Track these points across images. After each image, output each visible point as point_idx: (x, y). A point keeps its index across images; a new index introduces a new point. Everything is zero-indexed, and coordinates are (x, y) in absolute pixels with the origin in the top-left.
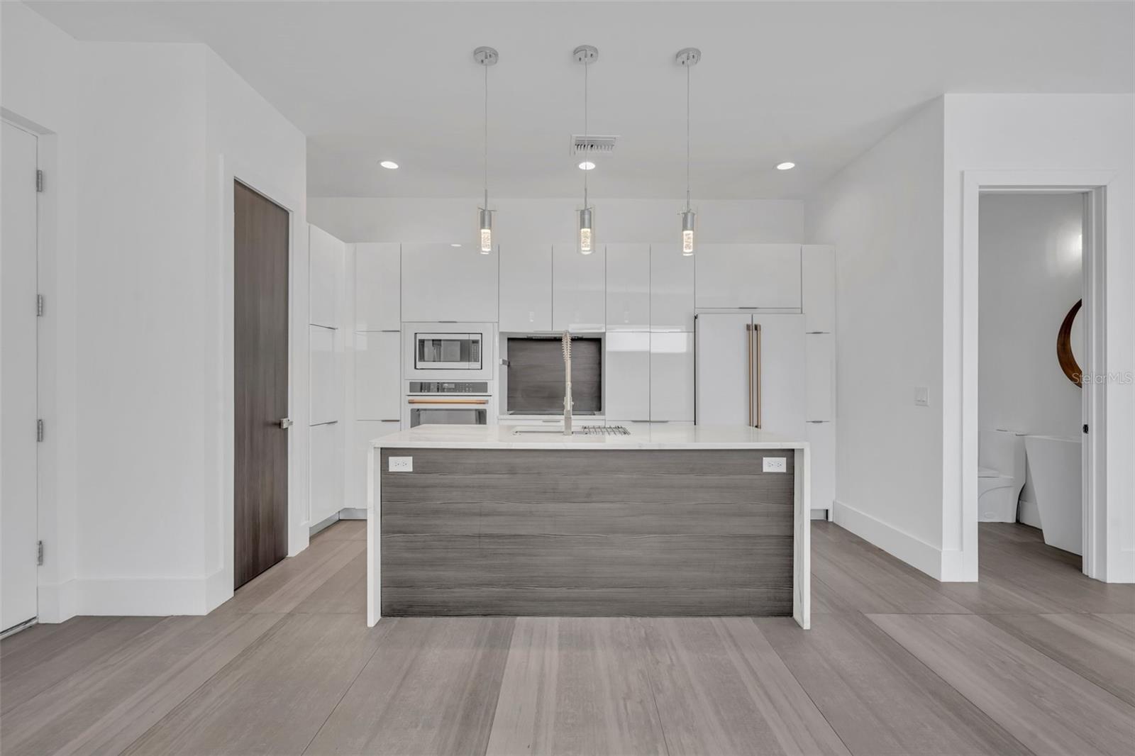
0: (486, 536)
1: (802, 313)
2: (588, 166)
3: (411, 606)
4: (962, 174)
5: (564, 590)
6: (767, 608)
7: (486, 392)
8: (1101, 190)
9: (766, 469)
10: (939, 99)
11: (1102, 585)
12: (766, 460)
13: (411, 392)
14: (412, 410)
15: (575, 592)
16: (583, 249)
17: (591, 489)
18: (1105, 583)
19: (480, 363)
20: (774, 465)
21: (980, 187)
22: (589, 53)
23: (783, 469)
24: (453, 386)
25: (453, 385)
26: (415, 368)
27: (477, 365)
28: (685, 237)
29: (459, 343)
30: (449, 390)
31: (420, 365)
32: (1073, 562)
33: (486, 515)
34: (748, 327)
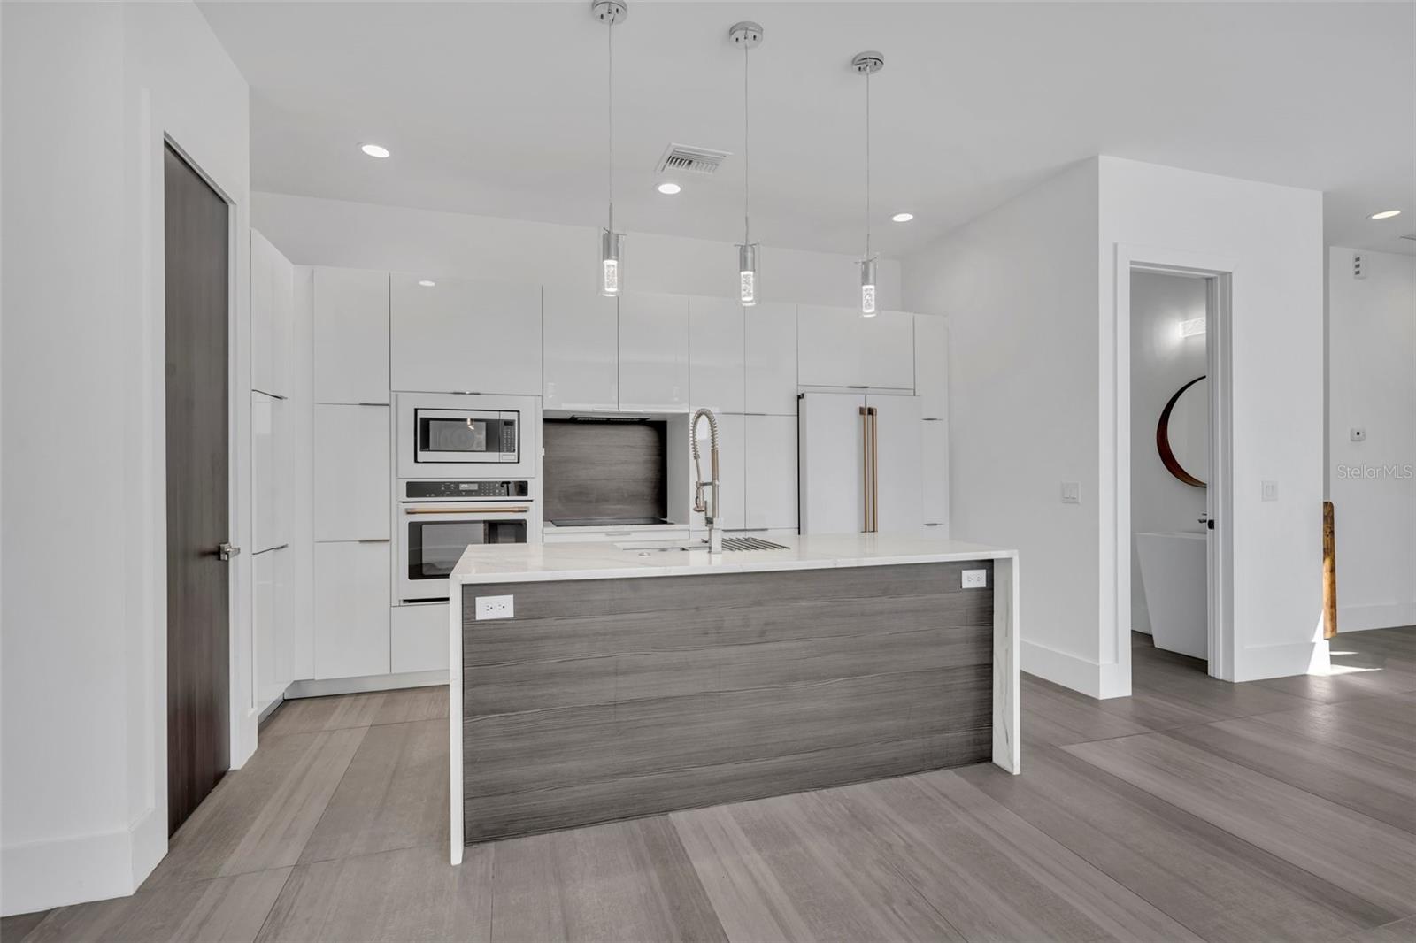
0: (624, 703)
1: (914, 395)
2: (669, 189)
3: (512, 822)
4: (1115, 246)
5: (731, 766)
6: (965, 755)
7: (526, 495)
8: (1226, 276)
9: (966, 585)
10: (1094, 160)
11: (1229, 685)
12: (966, 574)
13: (408, 496)
14: (410, 524)
15: (746, 768)
16: (744, 299)
17: (766, 624)
18: (1232, 683)
19: (516, 452)
20: (973, 580)
21: (1132, 263)
22: (750, 34)
23: (983, 584)
24: (475, 487)
25: (476, 485)
26: (416, 461)
27: (513, 457)
28: (864, 293)
29: (484, 424)
30: (469, 493)
31: (422, 456)
32: (1200, 666)
33: (625, 673)
34: (862, 411)
